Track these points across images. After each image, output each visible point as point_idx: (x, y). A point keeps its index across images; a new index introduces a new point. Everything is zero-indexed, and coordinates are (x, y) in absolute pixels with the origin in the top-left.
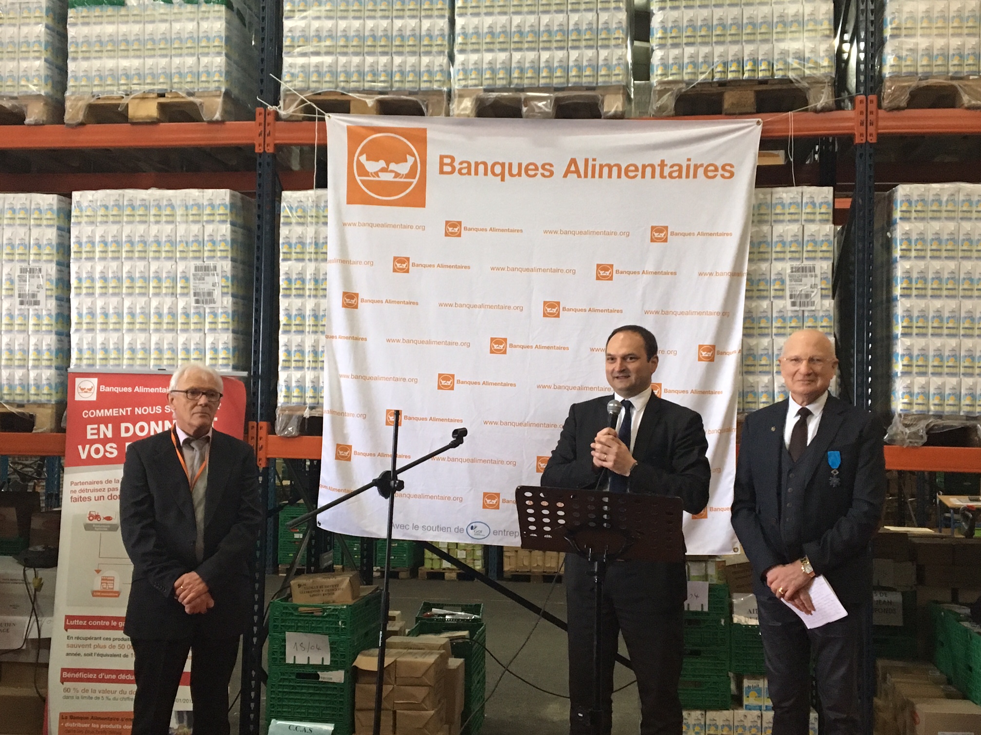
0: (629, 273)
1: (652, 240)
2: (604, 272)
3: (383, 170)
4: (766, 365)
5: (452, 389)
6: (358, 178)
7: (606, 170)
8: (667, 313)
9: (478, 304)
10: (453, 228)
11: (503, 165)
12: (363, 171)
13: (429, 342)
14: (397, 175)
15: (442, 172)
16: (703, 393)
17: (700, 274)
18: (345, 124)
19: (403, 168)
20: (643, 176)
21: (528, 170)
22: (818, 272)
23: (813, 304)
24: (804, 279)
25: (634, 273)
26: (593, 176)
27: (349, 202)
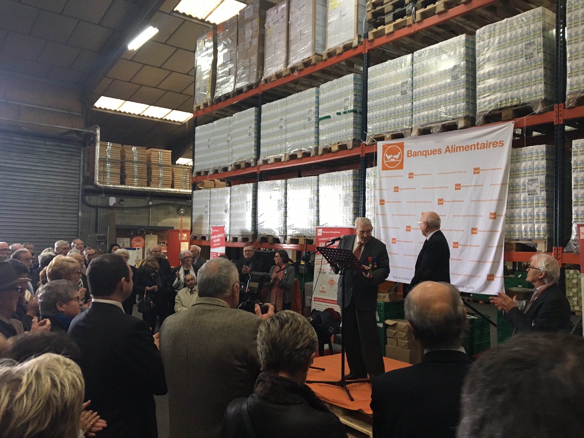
0: (466, 186)
1: (474, 173)
2: (458, 187)
3: (392, 158)
4: (518, 220)
5: (410, 231)
6: (385, 162)
7: (458, 149)
8: (480, 201)
9: (418, 201)
10: (411, 176)
11: (426, 151)
12: (386, 159)
13: (404, 215)
14: (396, 159)
15: (408, 156)
16: (492, 231)
17: (491, 185)
18: (382, 144)
19: (397, 157)
20: (471, 149)
21: (434, 152)
22: (539, 181)
23: (537, 194)
24: (533, 184)
25: (468, 186)
26: (454, 152)
27: (382, 170)
